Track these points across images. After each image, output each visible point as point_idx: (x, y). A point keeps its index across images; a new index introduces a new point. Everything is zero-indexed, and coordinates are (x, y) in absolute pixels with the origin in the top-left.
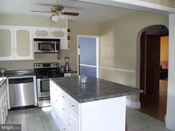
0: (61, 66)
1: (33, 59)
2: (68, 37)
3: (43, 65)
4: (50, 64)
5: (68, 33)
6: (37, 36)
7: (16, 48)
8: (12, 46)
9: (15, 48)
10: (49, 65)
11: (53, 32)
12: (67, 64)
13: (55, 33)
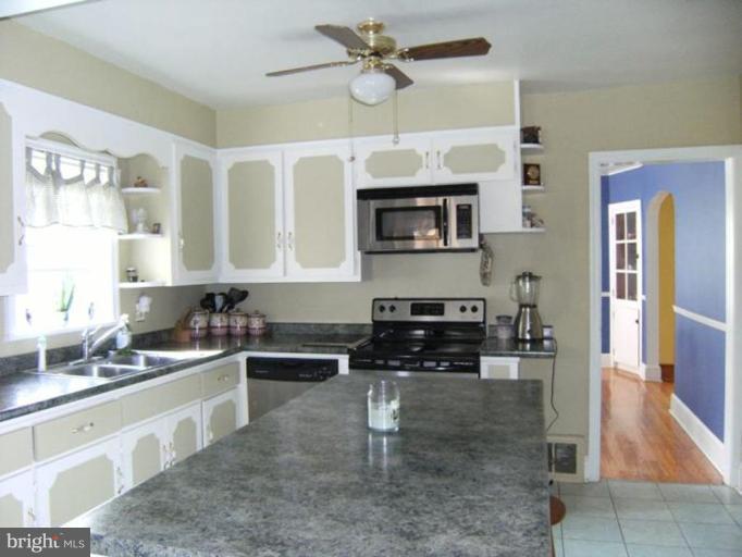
0: (499, 318)
1: (358, 278)
2: (526, 167)
3: (413, 305)
4: (443, 305)
5: (523, 151)
6: (375, 176)
7: (290, 234)
8: (279, 228)
9: (288, 231)
10: (437, 307)
11: (445, 150)
12: (526, 306)
13: (453, 158)
